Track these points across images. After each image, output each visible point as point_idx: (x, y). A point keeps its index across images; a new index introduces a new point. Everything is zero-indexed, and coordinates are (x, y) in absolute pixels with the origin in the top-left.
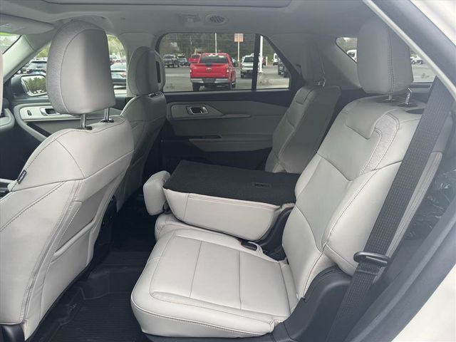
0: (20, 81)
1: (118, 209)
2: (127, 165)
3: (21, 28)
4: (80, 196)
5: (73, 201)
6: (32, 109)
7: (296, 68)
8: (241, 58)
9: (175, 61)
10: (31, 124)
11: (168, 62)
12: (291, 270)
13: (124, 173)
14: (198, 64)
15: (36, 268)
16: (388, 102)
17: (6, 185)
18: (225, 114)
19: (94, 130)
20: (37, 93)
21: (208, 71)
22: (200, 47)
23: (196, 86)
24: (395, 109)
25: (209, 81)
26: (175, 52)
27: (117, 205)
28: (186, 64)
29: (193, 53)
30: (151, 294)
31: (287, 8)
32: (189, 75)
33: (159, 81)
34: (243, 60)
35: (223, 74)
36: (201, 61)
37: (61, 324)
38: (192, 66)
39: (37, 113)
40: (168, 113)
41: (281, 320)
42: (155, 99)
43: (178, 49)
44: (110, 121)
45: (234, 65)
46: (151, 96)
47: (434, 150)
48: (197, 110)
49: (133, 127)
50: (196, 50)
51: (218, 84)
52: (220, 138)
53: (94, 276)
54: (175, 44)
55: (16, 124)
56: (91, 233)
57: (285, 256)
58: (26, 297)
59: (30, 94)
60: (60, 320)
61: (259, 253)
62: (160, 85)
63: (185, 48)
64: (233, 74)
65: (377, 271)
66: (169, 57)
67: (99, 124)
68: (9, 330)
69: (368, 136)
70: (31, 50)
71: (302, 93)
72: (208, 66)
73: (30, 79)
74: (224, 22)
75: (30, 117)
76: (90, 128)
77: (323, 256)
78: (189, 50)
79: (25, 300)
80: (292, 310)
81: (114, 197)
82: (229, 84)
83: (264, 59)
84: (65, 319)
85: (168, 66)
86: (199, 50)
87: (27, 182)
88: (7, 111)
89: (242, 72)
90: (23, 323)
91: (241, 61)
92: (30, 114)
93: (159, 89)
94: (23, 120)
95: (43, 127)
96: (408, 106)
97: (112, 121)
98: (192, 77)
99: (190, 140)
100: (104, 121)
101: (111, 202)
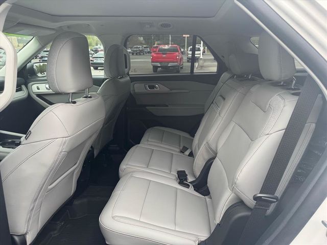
0: (33, 66)
1: (95, 155)
2: (100, 126)
3: (34, 32)
4: (66, 148)
5: (61, 152)
6: (40, 86)
7: (222, 58)
8: (188, 48)
9: (141, 51)
10: (39, 96)
11: (136, 51)
12: (212, 203)
13: (98, 132)
14: (157, 52)
15: (36, 197)
16: (281, 86)
17: (20, 138)
18: (171, 90)
19: (77, 104)
20: (44, 74)
21: (164, 58)
22: (159, 40)
23: (155, 68)
24: (284, 91)
25: (164, 64)
26: (141, 44)
27: (95, 153)
28: (149, 52)
29: (154, 45)
30: (113, 217)
31: (214, 18)
32: (150, 60)
33: (126, 67)
34: (189, 49)
35: (174, 59)
36: (159, 51)
37: (53, 236)
38: (153, 54)
39: (43, 88)
40: (132, 89)
41: (203, 239)
42: (122, 80)
43: (144, 42)
44: (89, 97)
45: (182, 53)
46: (120, 78)
47: (308, 122)
48: (152, 87)
49: (105, 100)
50: (156, 43)
51: (171, 67)
52: (167, 106)
53: (76, 202)
54: (142, 39)
55: (29, 96)
56: (75, 173)
57: (209, 193)
58: (29, 216)
59: (39, 75)
60: (52, 233)
61: (191, 190)
62: (126, 70)
63: (149, 41)
64: (181, 59)
65: (269, 207)
66: (137, 48)
67: (81, 99)
68: (16, 238)
69: (265, 110)
70: (41, 46)
71: (225, 76)
72: (163, 54)
73: (40, 65)
74: (171, 27)
75: (38, 91)
76: (74, 103)
77: (233, 195)
78: (151, 43)
79: (28, 219)
80: (212, 232)
81: (92, 147)
82: (179, 66)
83: (204, 48)
84: (56, 232)
85: (136, 54)
86: (159, 42)
87: (31, 139)
88: (23, 87)
89: (188, 58)
90: (26, 234)
91: (188, 50)
92: (38, 89)
93: (126, 72)
94: (34, 93)
95: (47, 98)
96: (293, 90)
97: (90, 97)
98: (152, 62)
99: (147, 108)
100: (85, 97)
101: (89, 151)
